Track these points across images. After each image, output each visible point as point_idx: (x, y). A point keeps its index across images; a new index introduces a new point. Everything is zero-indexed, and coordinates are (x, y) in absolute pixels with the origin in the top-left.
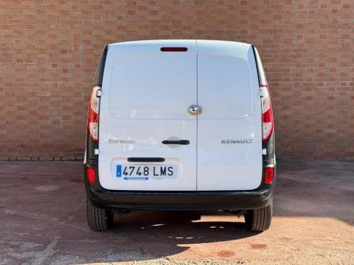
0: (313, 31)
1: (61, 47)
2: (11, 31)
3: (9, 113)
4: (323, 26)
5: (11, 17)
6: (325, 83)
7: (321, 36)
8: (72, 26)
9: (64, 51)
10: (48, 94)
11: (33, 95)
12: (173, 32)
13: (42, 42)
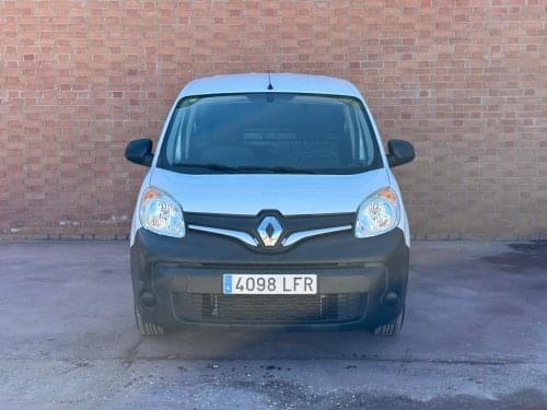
0: (516, 40)
1: (128, 66)
2: (52, 42)
3: (48, 167)
4: (532, 32)
5: (51, 20)
6: (534, 120)
7: (528, 46)
8: (144, 35)
9: (132, 73)
10: (108, 138)
11: (85, 138)
12: (299, 42)
13: (98, 58)
